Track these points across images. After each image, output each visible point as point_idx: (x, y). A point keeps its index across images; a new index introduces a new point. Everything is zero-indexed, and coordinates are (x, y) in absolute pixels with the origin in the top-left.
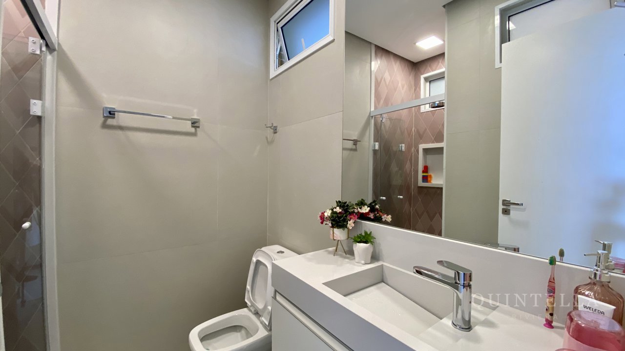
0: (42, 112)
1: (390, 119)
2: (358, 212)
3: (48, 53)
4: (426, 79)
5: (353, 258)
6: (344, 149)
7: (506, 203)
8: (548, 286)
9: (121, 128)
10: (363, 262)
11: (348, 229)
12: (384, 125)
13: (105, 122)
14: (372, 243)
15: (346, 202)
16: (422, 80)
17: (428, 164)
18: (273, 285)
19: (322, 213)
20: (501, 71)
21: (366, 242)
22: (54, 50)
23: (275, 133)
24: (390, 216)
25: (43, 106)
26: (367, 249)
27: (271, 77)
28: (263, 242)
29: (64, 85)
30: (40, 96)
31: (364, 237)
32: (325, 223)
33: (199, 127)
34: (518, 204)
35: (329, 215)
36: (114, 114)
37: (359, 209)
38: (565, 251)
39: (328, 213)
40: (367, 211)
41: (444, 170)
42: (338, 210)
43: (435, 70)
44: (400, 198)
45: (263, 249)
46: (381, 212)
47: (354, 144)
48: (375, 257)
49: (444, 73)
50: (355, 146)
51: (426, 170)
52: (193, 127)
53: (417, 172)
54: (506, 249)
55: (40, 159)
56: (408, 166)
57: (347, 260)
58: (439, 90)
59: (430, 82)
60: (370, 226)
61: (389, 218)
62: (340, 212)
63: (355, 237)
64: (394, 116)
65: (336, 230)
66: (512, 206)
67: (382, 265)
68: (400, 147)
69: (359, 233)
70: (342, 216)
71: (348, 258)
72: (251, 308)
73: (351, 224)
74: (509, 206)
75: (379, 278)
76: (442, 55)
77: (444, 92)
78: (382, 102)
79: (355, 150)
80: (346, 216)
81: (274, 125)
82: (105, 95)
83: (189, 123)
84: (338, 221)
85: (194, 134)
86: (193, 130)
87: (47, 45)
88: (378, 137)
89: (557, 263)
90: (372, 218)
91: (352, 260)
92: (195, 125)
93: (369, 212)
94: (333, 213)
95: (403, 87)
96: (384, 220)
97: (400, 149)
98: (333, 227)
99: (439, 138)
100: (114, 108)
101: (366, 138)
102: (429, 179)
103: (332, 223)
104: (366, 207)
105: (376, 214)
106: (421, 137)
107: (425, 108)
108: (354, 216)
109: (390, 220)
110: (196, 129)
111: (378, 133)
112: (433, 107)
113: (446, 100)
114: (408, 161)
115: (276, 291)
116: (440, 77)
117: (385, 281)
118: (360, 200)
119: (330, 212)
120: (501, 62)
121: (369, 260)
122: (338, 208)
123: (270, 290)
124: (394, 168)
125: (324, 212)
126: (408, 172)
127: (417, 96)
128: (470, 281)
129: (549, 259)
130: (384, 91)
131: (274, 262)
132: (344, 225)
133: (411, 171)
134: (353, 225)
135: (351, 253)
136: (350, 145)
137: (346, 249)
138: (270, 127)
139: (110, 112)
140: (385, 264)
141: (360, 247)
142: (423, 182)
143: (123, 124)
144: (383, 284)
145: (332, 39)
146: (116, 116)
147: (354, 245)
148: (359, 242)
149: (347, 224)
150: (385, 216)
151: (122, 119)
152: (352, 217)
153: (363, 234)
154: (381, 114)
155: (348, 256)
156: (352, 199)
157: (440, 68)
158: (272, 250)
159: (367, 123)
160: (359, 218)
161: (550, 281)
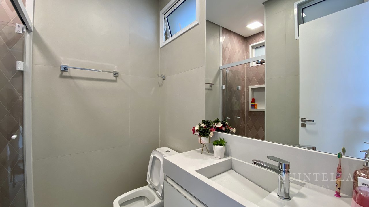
0: (24, 69)
1: (232, 71)
2: (216, 127)
3: (27, 33)
4: (253, 47)
5: (213, 154)
6: (206, 89)
7: (303, 120)
8: (337, 171)
9: (71, 77)
10: (219, 157)
11: (210, 137)
12: (228, 74)
13: (62, 74)
14: (225, 145)
15: (208, 121)
16: (250, 48)
17: (255, 98)
18: (164, 172)
19: (194, 127)
20: (299, 41)
21: (221, 145)
22: (31, 31)
23: (164, 79)
24: (235, 129)
25: (24, 65)
26: (222, 149)
27: (161, 47)
28: (157, 145)
29: (37, 52)
30: (23, 59)
31: (220, 142)
32: (195, 133)
33: (118, 77)
34: (311, 121)
35: (198, 128)
36: (67, 70)
37: (216, 125)
38: (346, 149)
39: (197, 128)
40: (221, 126)
41: (265, 101)
42: (203, 125)
43: (258, 42)
44: (238, 118)
45: (157, 149)
46: (229, 126)
47: (210, 86)
48: (226, 154)
49: (264, 43)
50: (211, 87)
51: (253, 100)
52: (114, 76)
53: (248, 102)
54: (308, 148)
55: (23, 97)
56: (242, 98)
57: (209, 156)
58: (261, 53)
59: (255, 49)
60: (223, 135)
61: (234, 130)
62: (205, 127)
63: (214, 142)
64: (234, 69)
65: (202, 138)
66: (307, 122)
67: (231, 159)
68: (238, 88)
69: (216, 140)
70: (206, 129)
71: (209, 155)
72: (150, 186)
73: (211, 134)
74: (306, 122)
75: (229, 167)
76: (263, 32)
77: (264, 54)
78: (227, 61)
79: (211, 89)
80: (208, 129)
81: (163, 75)
82: (62, 58)
83: (113, 74)
84: (204, 132)
85: (115, 81)
86: (114, 78)
87: (27, 28)
88: (225, 81)
89: (342, 157)
90: (224, 130)
91: (212, 156)
92: (116, 75)
93: (222, 127)
94: (201, 127)
95: (239, 52)
96: (231, 131)
97: (238, 89)
98: (200, 136)
99: (262, 82)
100: (67, 66)
101: (218, 82)
102: (255, 106)
103: (200, 134)
104: (220, 123)
105: (226, 128)
106: (250, 81)
107: (252, 64)
108: (213, 129)
109: (235, 131)
110: (116, 78)
111: (225, 79)
112: (258, 64)
113: (266, 59)
114: (243, 96)
115: (166, 176)
116: (262, 46)
117: (233, 169)
118: (216, 119)
119: (199, 126)
120: (298, 36)
121: (223, 156)
122: (203, 124)
123: (162, 174)
124: (234, 100)
125: (195, 127)
126: (243, 102)
127: (248, 57)
128: (289, 169)
129: (337, 154)
130: (228, 55)
131: (164, 157)
132: (207, 134)
133: (244, 101)
134: (213, 135)
135: (211, 151)
136: (208, 86)
137: (208, 149)
138: (161, 76)
139: (65, 68)
140: (233, 158)
141: (217, 148)
142: (252, 108)
143: (72, 75)
144: (232, 170)
145: (198, 23)
146: (68, 70)
147: (214, 147)
148: (216, 145)
149: (209, 134)
150: (232, 129)
151: (72, 72)
152: (212, 129)
153: (219, 140)
154: (226, 68)
155: (210, 153)
156: (211, 119)
157: (261, 40)
158: (163, 150)
159: (218, 74)
160: (216, 130)
161: (338, 168)
